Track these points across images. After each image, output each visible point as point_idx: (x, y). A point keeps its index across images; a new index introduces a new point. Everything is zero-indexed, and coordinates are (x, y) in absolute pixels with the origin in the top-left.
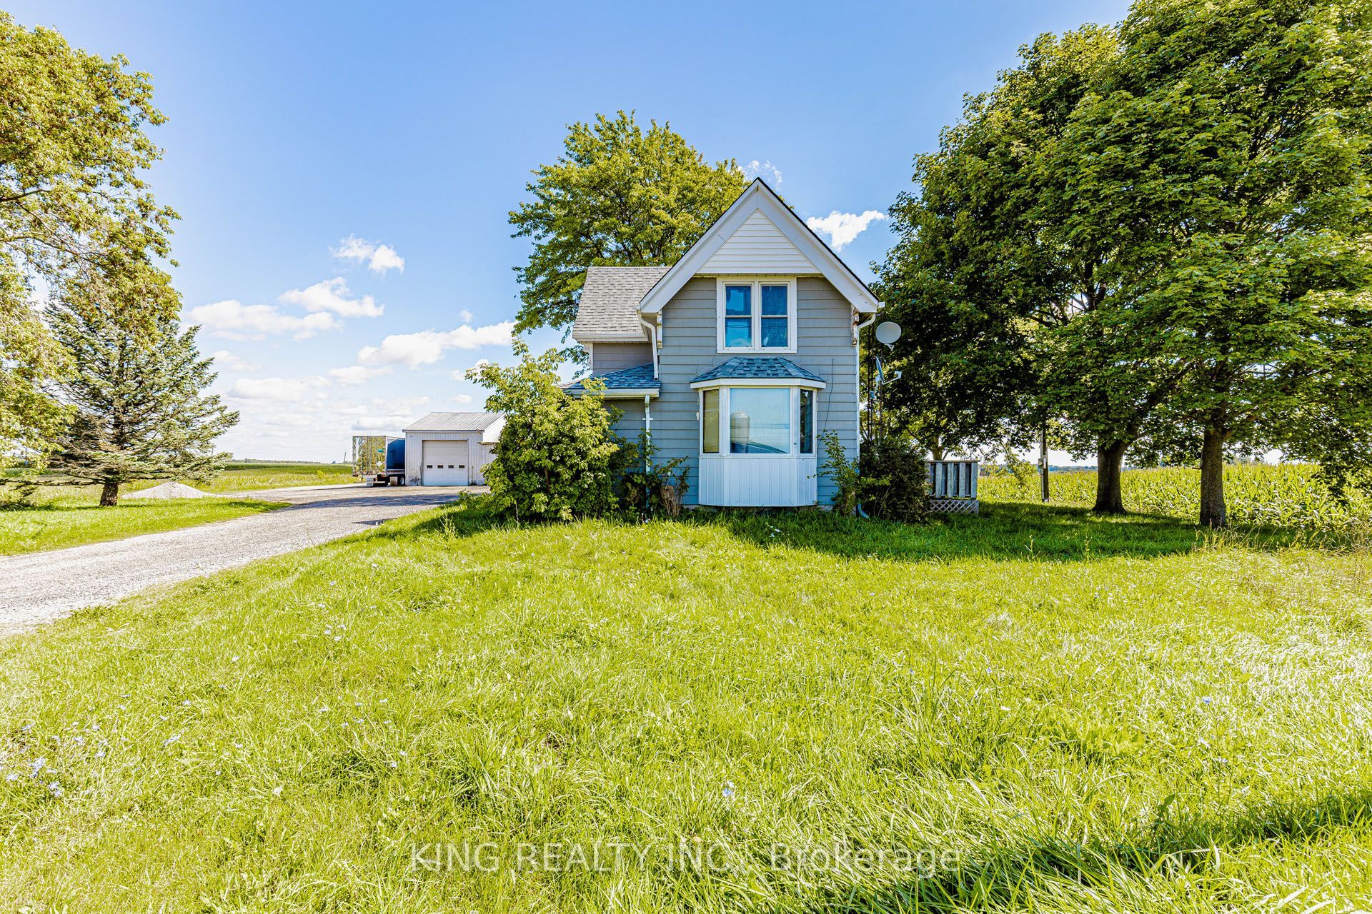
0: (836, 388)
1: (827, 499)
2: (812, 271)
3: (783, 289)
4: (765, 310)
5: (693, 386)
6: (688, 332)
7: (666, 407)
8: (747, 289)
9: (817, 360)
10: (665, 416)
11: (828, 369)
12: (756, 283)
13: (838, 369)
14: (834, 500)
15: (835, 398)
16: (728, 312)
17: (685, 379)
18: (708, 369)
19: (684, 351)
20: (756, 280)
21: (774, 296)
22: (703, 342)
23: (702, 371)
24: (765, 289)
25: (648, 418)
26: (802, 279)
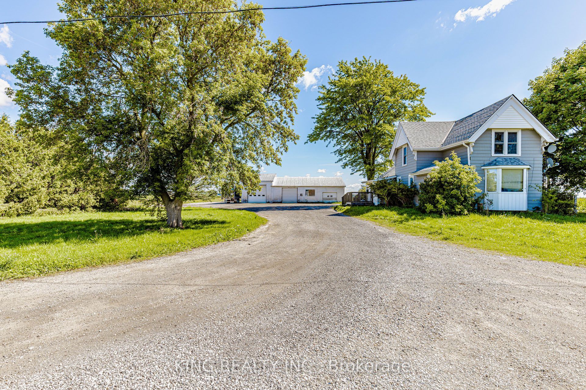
1: (531, 208)
2: (529, 127)
3: (515, 134)
4: (509, 141)
5: (482, 168)
6: (481, 149)
8: (503, 134)
9: (528, 159)
11: (532, 162)
13: (536, 162)
14: (533, 208)
16: (495, 142)
17: (479, 165)
18: (488, 162)
19: (479, 155)
20: (506, 130)
21: (513, 136)
22: (487, 152)
23: (486, 163)
24: (509, 133)
26: (523, 130)
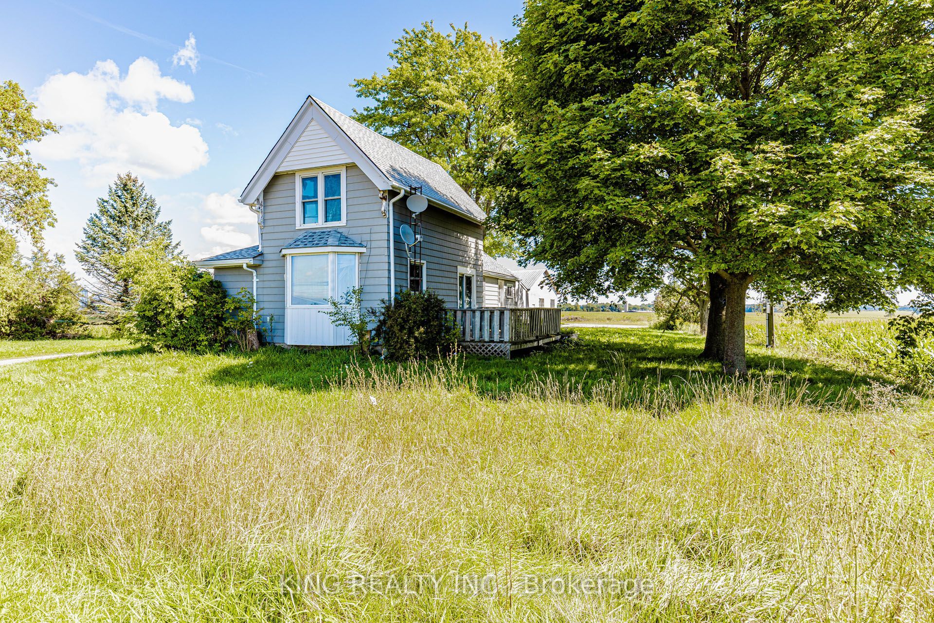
0: (373, 252)
2: (349, 161)
3: (337, 177)
4: (326, 195)
5: (281, 254)
6: (279, 215)
7: (266, 271)
8: (314, 179)
9: (360, 230)
10: (266, 278)
11: (368, 237)
12: (321, 174)
13: (374, 236)
15: (372, 259)
16: (304, 197)
17: (277, 250)
18: (291, 241)
19: (277, 229)
20: (320, 171)
22: (288, 221)
23: (288, 242)
24: (326, 178)
25: (255, 280)
26: (349, 168)
